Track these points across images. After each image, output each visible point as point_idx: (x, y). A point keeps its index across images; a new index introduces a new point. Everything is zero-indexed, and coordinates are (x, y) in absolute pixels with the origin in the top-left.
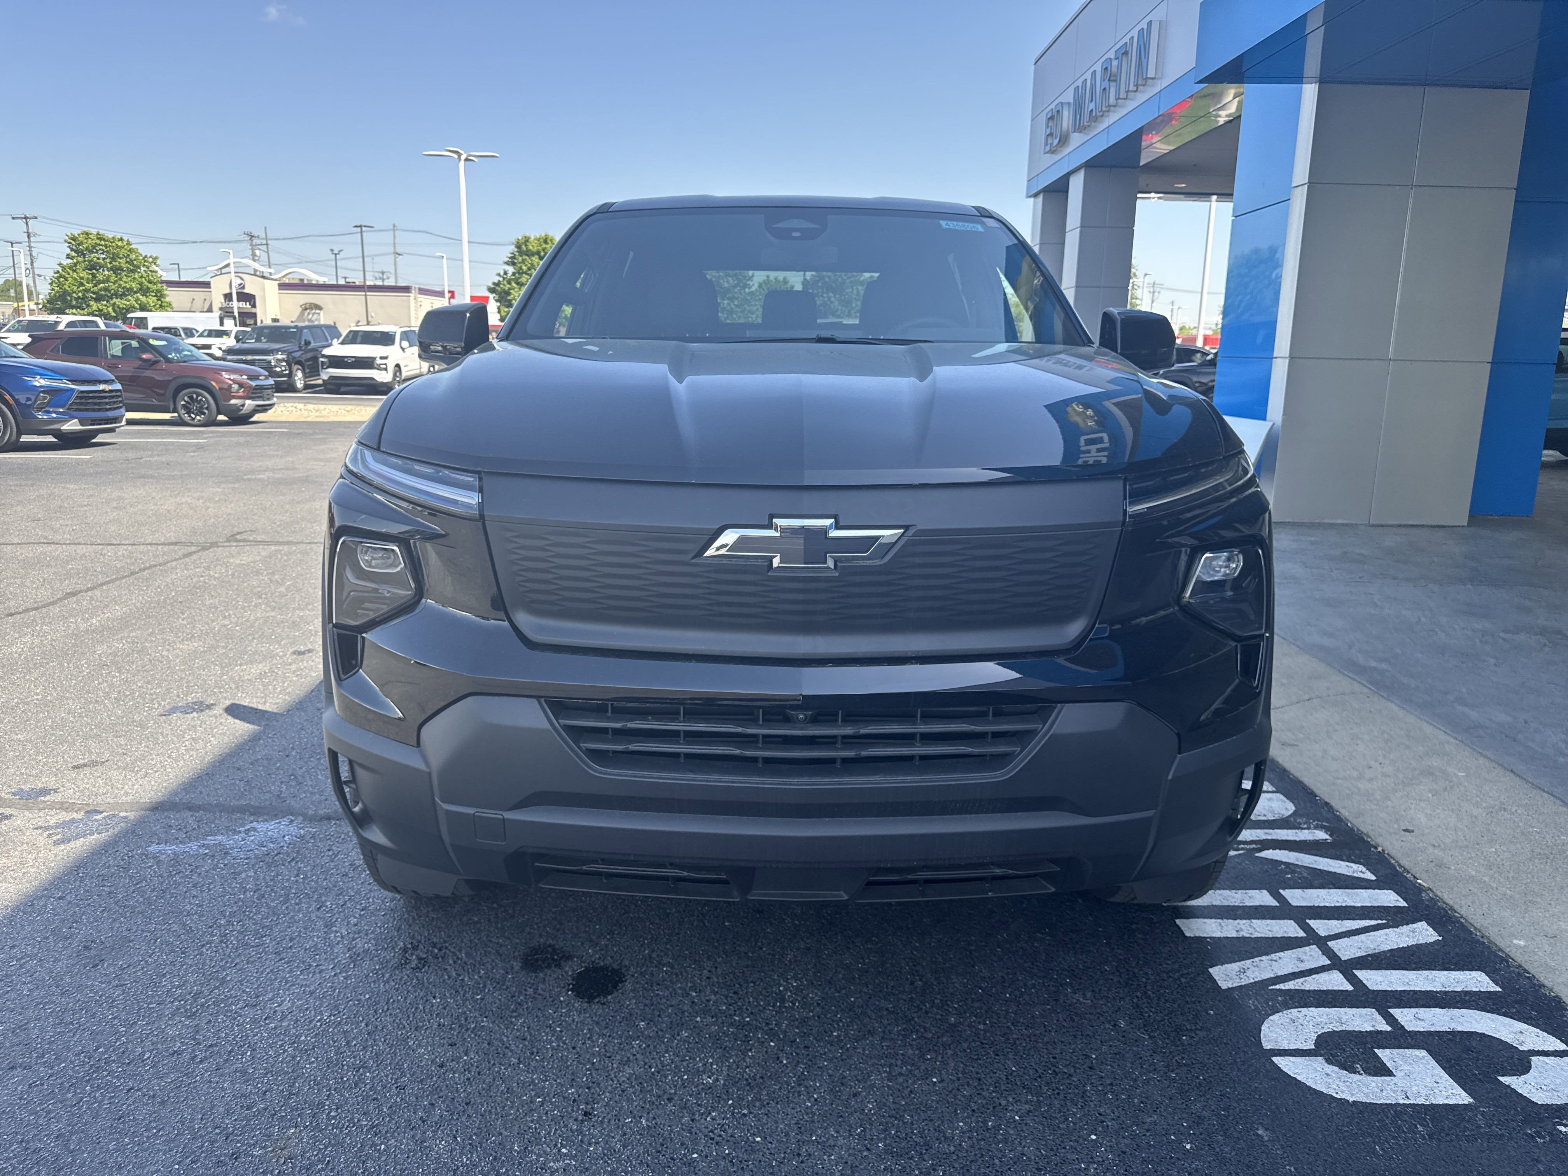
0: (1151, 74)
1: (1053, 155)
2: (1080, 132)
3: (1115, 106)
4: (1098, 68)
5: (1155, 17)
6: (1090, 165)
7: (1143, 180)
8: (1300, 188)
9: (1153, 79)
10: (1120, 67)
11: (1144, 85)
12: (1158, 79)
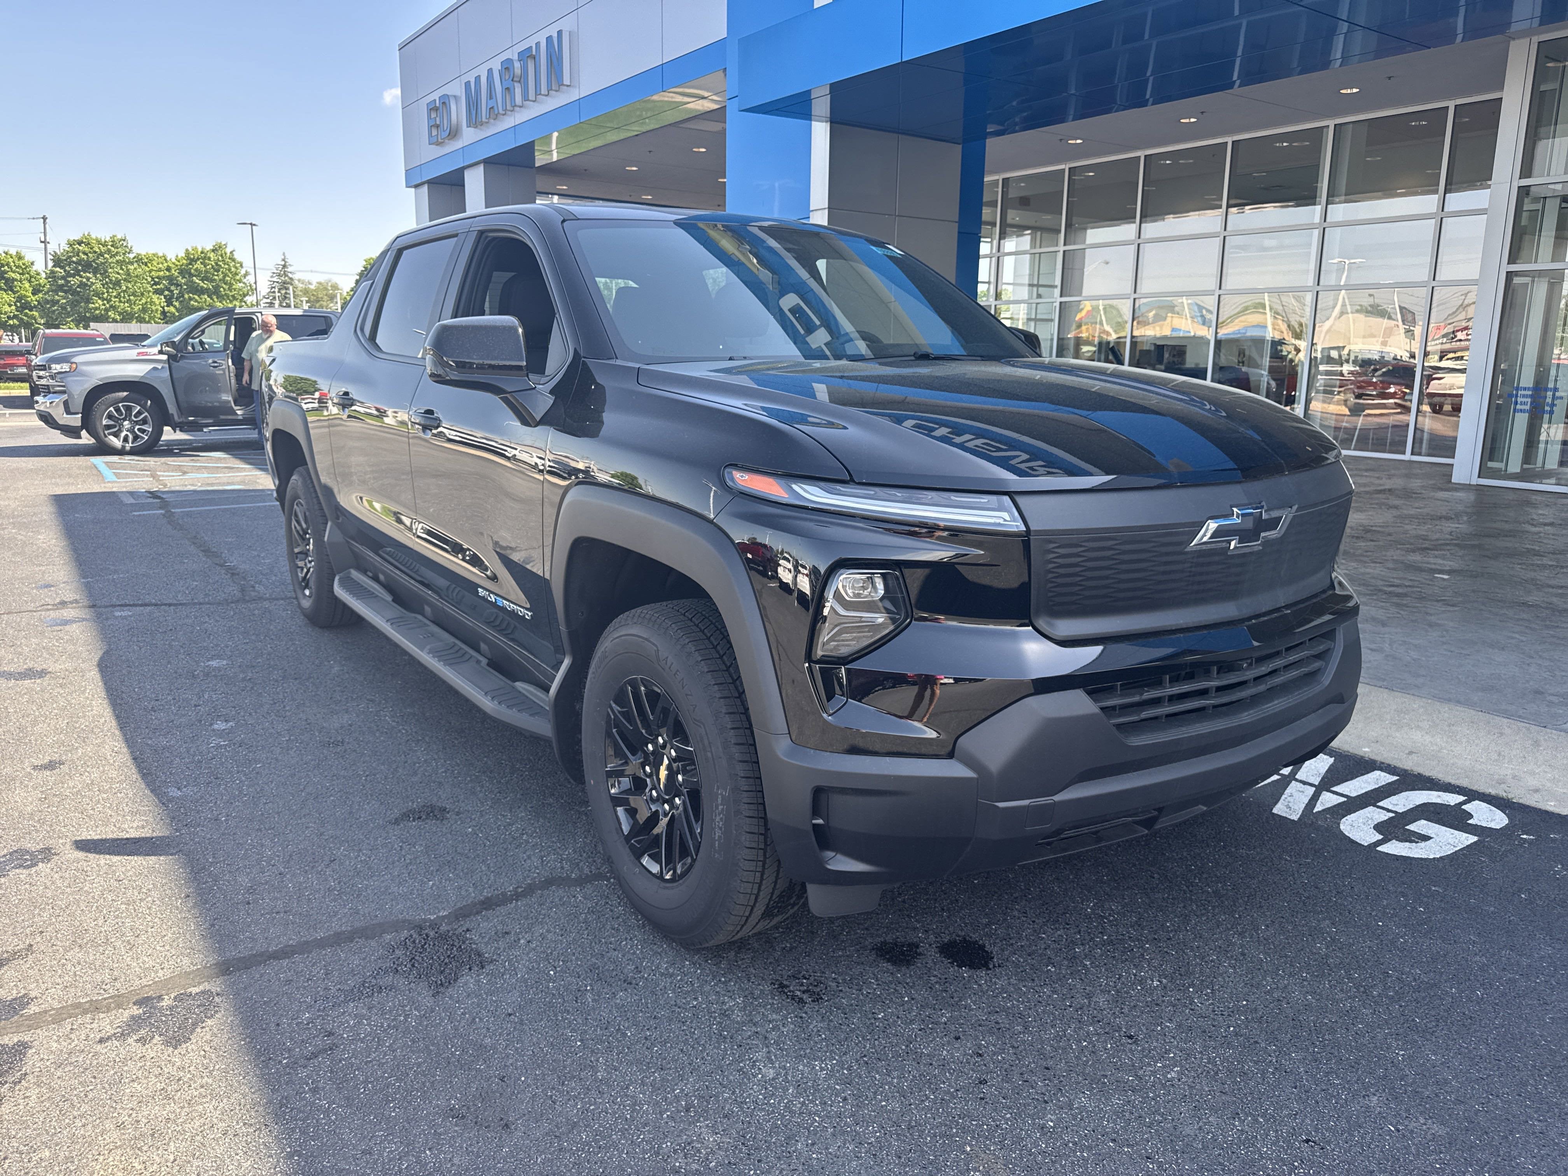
0: (566, 81)
1: (438, 147)
2: (476, 127)
3: (520, 107)
4: (496, 65)
5: (566, 25)
6: (489, 162)
7: (541, 182)
8: (820, 212)
9: (568, 86)
10: (525, 69)
11: (556, 91)
12: (574, 87)
